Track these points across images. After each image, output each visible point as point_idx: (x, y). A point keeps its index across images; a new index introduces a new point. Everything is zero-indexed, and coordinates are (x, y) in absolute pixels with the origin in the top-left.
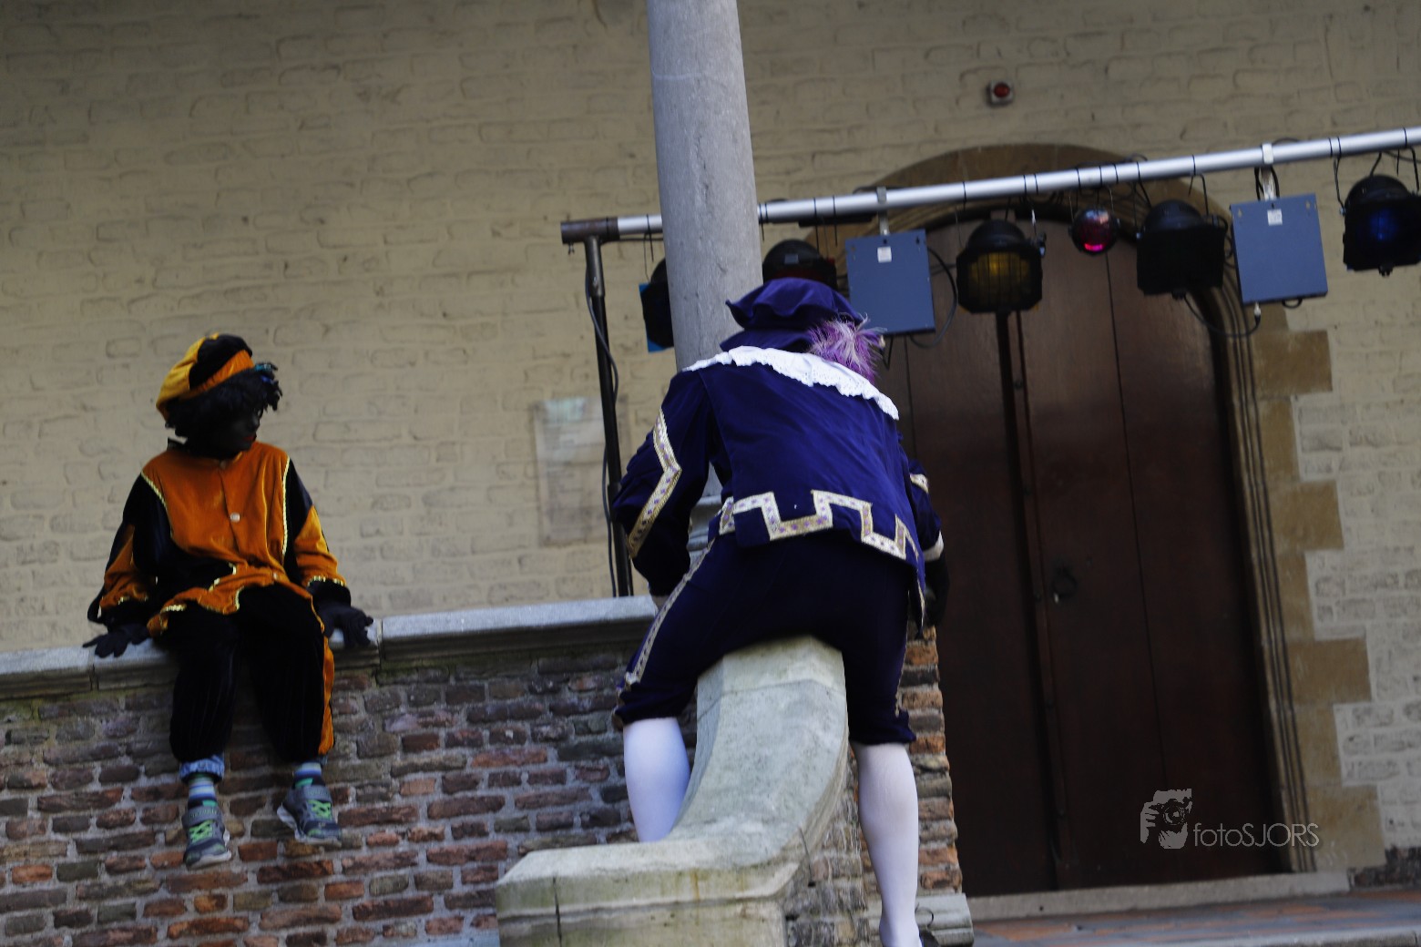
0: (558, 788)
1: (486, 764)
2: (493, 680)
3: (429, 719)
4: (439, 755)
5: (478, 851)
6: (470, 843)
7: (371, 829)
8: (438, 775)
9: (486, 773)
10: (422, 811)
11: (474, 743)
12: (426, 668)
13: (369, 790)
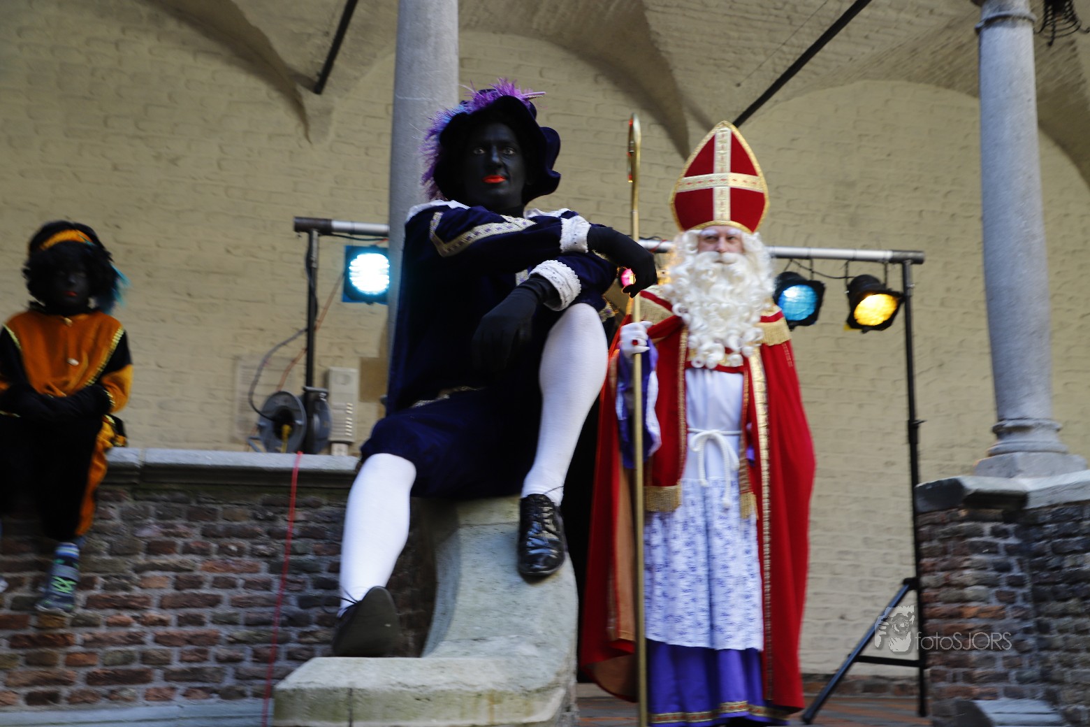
0: (264, 594)
1: (211, 570)
2: (225, 506)
3: (171, 530)
4: (174, 559)
5: (196, 636)
6: (190, 630)
7: (111, 612)
8: (171, 574)
9: (210, 576)
10: (155, 601)
11: (204, 552)
12: (174, 490)
13: (115, 581)
